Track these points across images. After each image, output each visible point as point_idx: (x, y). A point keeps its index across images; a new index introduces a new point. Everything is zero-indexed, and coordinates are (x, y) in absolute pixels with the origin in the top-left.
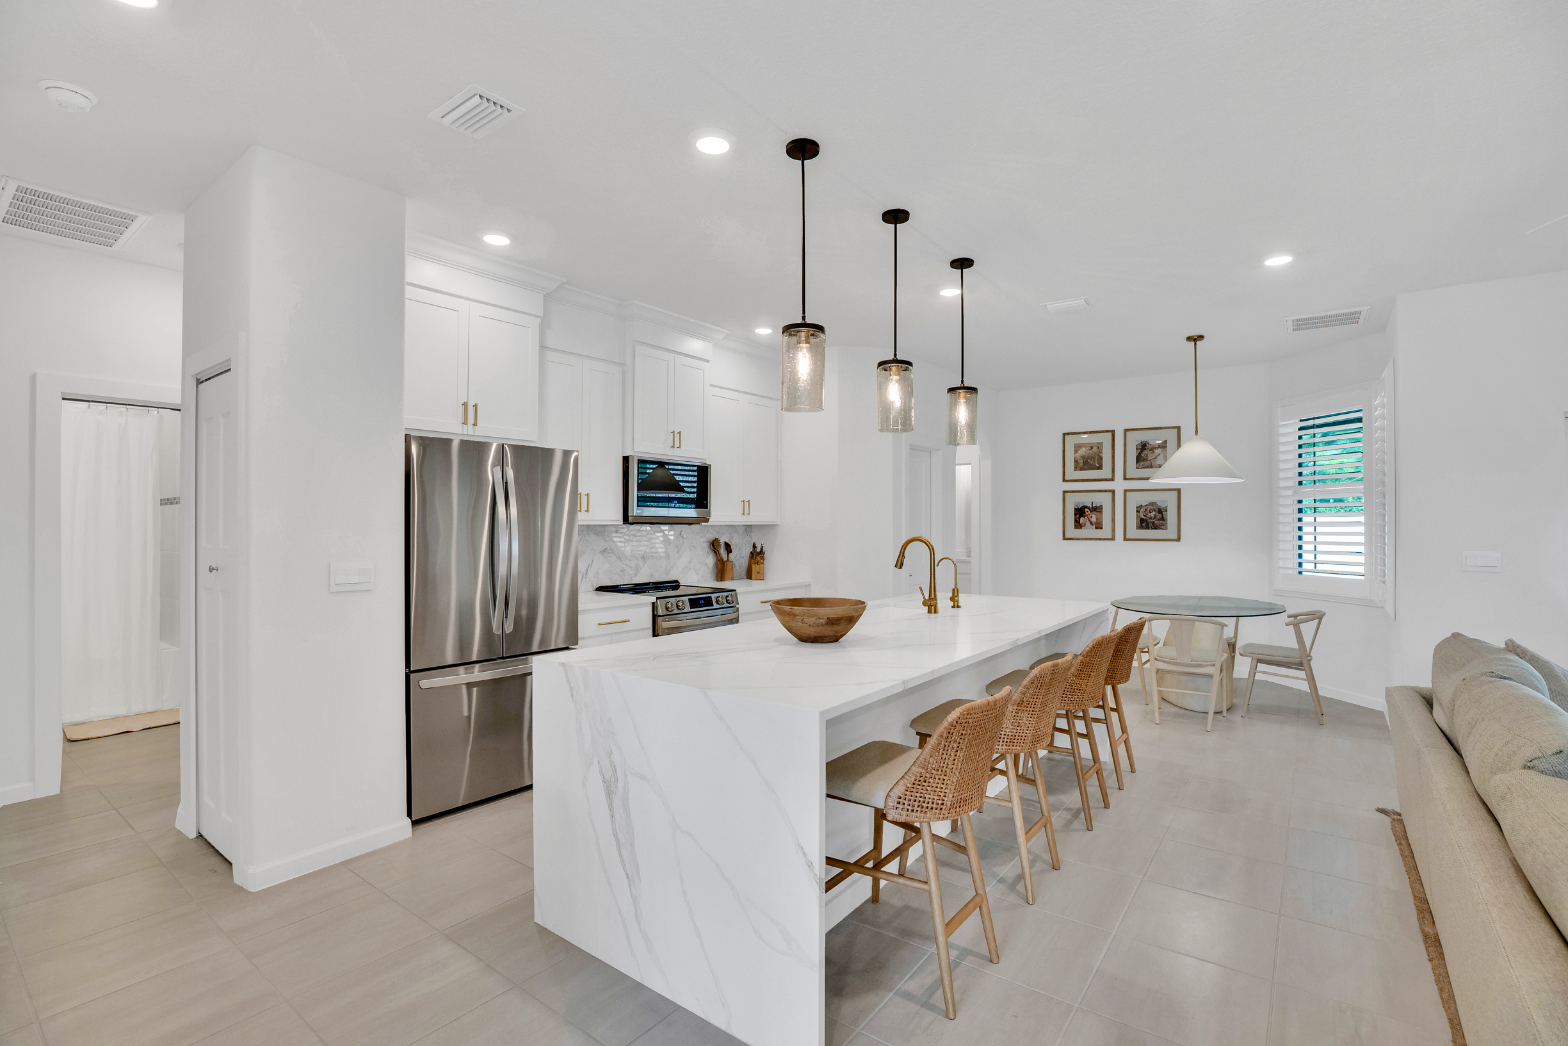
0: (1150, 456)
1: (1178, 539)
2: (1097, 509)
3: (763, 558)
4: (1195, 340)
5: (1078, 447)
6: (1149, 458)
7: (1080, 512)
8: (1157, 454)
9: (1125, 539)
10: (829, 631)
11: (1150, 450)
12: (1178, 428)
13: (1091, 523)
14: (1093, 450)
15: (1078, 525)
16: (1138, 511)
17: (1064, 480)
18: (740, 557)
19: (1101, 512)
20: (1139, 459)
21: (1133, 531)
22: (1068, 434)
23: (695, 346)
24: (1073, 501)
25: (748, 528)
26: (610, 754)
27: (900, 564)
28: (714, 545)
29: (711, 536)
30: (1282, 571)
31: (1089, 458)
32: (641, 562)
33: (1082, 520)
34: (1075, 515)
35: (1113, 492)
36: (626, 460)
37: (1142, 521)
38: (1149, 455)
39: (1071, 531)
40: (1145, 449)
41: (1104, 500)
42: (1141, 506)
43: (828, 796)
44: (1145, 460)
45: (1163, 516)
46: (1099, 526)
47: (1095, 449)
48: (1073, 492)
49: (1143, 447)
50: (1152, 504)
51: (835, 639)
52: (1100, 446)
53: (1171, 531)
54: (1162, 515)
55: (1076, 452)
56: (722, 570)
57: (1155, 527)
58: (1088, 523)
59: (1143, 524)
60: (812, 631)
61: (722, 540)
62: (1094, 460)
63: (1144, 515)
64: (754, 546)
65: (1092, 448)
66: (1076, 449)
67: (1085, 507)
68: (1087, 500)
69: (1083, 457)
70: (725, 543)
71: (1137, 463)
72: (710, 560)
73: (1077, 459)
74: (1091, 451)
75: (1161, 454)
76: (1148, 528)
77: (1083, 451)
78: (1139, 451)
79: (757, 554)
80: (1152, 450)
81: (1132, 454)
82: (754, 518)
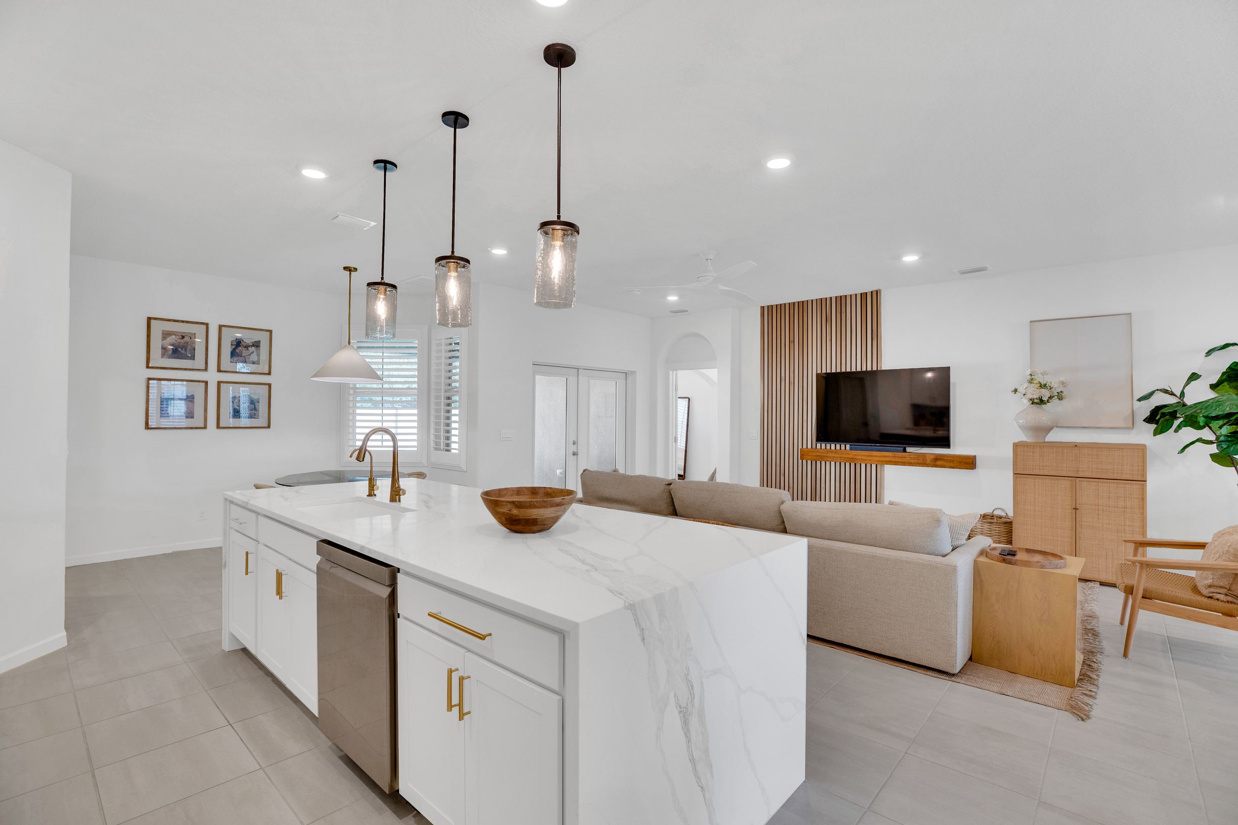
0: (245, 353)
1: (269, 427)
4: (350, 271)
5: (167, 334)
6: (243, 355)
7: (165, 402)
8: (251, 352)
9: (218, 426)
11: (245, 347)
13: (180, 412)
14: (185, 339)
16: (231, 402)
17: (148, 367)
19: (192, 400)
20: (233, 354)
31: (179, 346)
33: (168, 407)
35: (206, 382)
37: (235, 410)
38: (244, 351)
39: (156, 420)
40: (240, 346)
42: (237, 397)
44: (240, 355)
45: (255, 407)
46: (188, 415)
47: (187, 339)
48: (160, 380)
49: (238, 343)
50: (246, 396)
52: (192, 336)
54: (255, 405)
55: (163, 338)
57: (247, 418)
58: (175, 412)
59: (236, 413)
62: (186, 350)
63: (237, 406)
65: (183, 337)
66: (165, 336)
67: (173, 397)
69: (172, 345)
71: (231, 357)
73: (165, 346)
74: (182, 341)
75: (255, 352)
76: (240, 416)
77: (172, 339)
78: (234, 347)
80: (247, 347)
81: (227, 349)
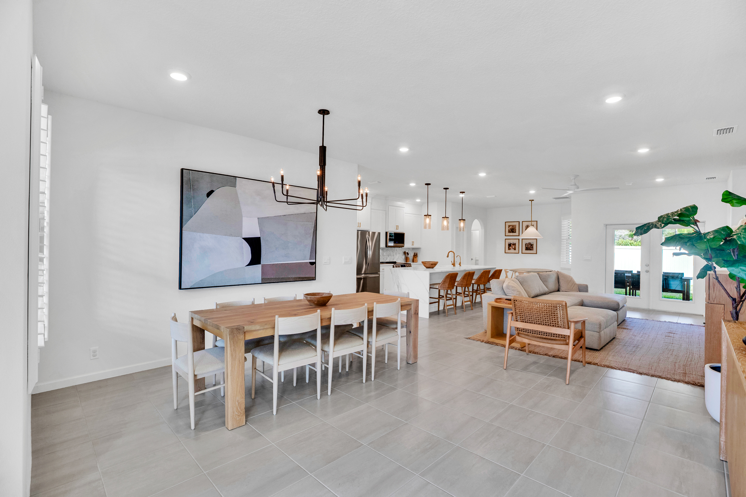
1: (536, 253)
2: (514, 244)
3: (417, 257)
4: (531, 201)
7: (510, 245)
9: (522, 253)
10: (432, 266)
12: (537, 221)
13: (513, 248)
15: (509, 249)
16: (526, 245)
17: (505, 236)
18: (411, 256)
19: (515, 245)
21: (524, 251)
22: (507, 222)
23: (400, 203)
24: (508, 242)
25: (413, 249)
26: (398, 281)
27: (448, 257)
28: (405, 253)
29: (404, 251)
30: (562, 262)
32: (388, 257)
33: (510, 247)
34: (508, 246)
35: (519, 239)
36: (386, 233)
37: (527, 248)
39: (507, 251)
41: (516, 242)
42: (526, 244)
43: (430, 298)
46: (515, 249)
48: (508, 239)
49: (527, 226)
50: (530, 243)
51: (433, 268)
52: (515, 226)
53: (534, 251)
54: (532, 246)
55: (509, 227)
56: (407, 259)
57: (530, 250)
58: (512, 248)
59: (527, 249)
60: (428, 266)
61: (406, 252)
62: (514, 230)
64: (415, 253)
65: (513, 226)
67: (511, 244)
68: (512, 242)
69: (511, 229)
70: (407, 252)
72: (404, 257)
73: (509, 229)
76: (528, 250)
77: (511, 227)
78: (526, 228)
79: (415, 255)
81: (524, 228)
82: (415, 246)
